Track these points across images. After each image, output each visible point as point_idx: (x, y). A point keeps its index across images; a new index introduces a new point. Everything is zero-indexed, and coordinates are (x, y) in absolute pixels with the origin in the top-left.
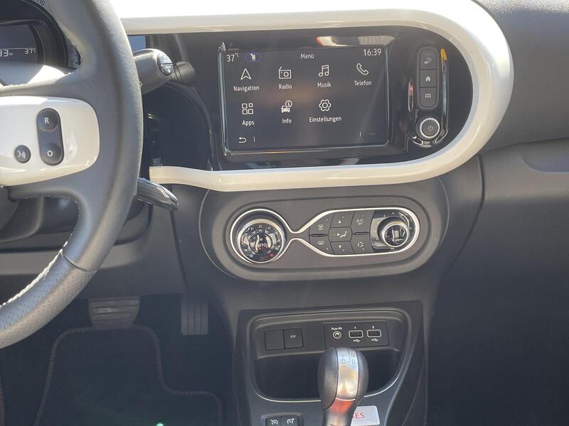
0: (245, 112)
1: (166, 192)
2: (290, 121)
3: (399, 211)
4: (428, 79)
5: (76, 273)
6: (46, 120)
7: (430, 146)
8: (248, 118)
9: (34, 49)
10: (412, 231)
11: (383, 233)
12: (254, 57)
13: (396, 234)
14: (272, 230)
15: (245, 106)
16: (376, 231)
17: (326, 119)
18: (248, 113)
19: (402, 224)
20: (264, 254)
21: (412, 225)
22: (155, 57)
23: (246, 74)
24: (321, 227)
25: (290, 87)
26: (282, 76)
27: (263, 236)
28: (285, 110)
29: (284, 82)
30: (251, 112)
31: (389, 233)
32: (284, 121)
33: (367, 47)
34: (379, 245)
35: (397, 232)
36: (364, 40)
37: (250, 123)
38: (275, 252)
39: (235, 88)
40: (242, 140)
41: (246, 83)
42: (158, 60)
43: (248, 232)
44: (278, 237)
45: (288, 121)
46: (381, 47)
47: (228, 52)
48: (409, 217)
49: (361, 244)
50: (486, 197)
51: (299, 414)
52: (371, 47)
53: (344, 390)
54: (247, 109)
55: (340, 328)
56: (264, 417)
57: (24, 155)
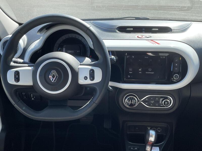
1: (110, 88)
2: (141, 73)
3: (168, 97)
4: (176, 65)
5: (95, 104)
6: (92, 71)
7: (176, 81)
8: (131, 71)
9: (79, 51)
10: (171, 103)
11: (163, 102)
12: (133, 57)
13: (166, 103)
14: (135, 99)
15: (130, 68)
16: (161, 102)
17: (150, 73)
19: (168, 100)
20: (131, 105)
21: (171, 101)
22: (112, 58)
23: (131, 61)
24: (147, 99)
26: (140, 62)
27: (132, 100)
28: (140, 70)
31: (165, 102)
32: (139, 73)
33: (161, 56)
34: (162, 105)
35: (167, 102)
36: (160, 54)
37: (131, 73)
38: (135, 105)
40: (129, 76)
42: (113, 58)
43: (128, 99)
44: (136, 101)
46: (165, 56)
47: (127, 55)
48: (170, 99)
49: (157, 105)
50: (191, 95)
51: (138, 147)
52: (163, 56)
53: (151, 139)
55: (150, 127)
56: (129, 147)
57: (86, 78)
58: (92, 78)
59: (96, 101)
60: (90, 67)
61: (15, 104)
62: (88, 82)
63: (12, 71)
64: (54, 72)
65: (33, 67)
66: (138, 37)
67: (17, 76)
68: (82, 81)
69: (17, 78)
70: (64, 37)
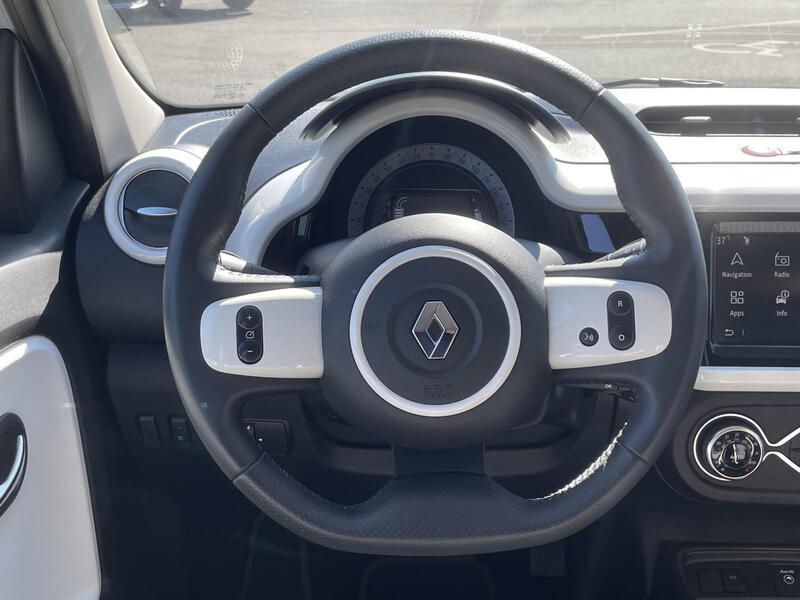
0: (734, 301)
2: (786, 314)
6: (620, 303)
8: (737, 308)
12: (747, 241)
15: (734, 294)
18: (737, 302)
23: (737, 259)
25: (788, 275)
26: (779, 262)
28: (781, 301)
29: (781, 270)
30: (741, 301)
32: (779, 313)
37: (740, 314)
38: (751, 467)
39: (724, 274)
40: (729, 332)
41: (738, 268)
43: (721, 440)
45: (783, 313)
54: (737, 297)
57: (589, 337)
58: (621, 337)
59: (642, 449)
60: (610, 283)
61: (242, 472)
62: (604, 354)
63: (223, 306)
64: (437, 312)
65: (318, 289)
66: (746, 151)
67: (250, 333)
68: (567, 354)
69: (250, 343)
70: (395, 160)
